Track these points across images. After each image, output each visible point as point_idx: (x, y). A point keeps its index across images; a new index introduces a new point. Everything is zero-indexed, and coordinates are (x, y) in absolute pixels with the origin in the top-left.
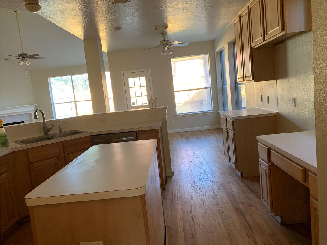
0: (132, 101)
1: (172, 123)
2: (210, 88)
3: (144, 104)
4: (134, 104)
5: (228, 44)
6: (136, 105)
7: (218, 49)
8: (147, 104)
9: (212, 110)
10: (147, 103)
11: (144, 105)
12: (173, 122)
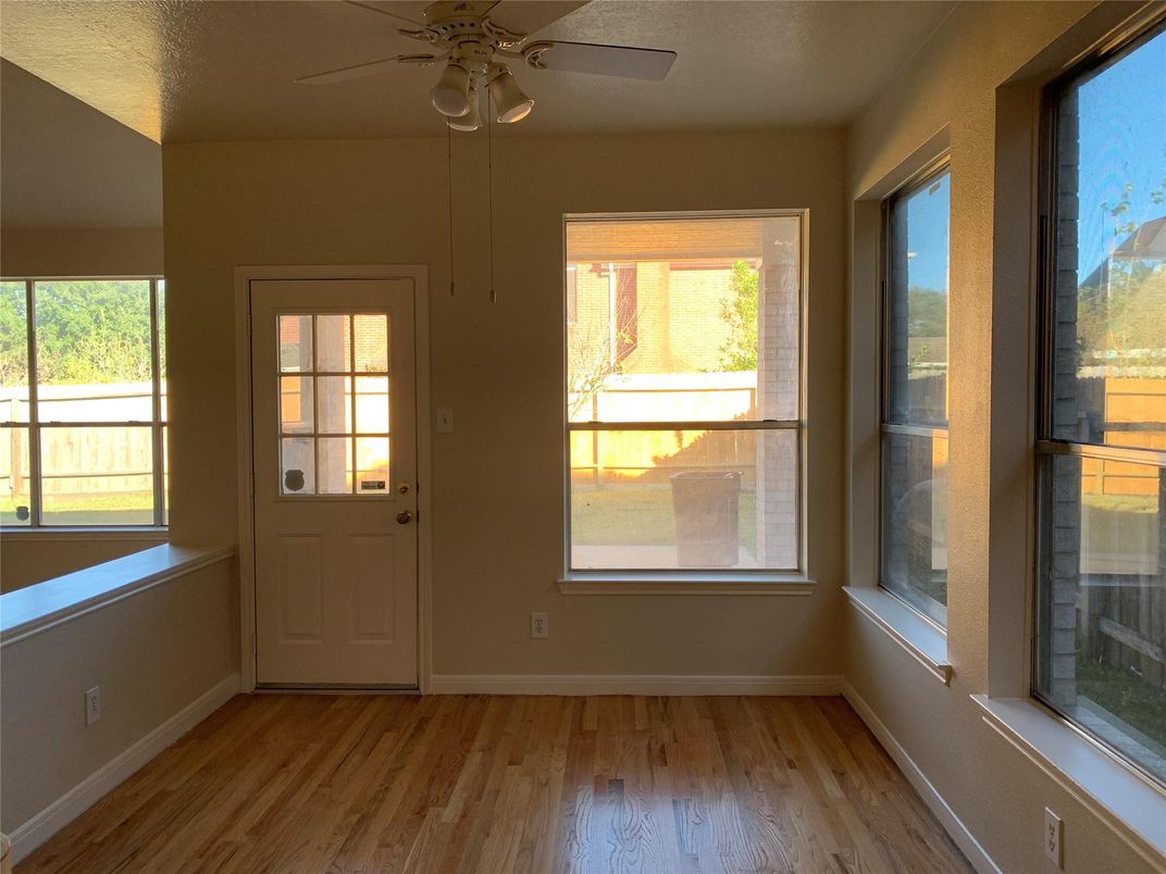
0: (288, 464)
1: (535, 625)
2: (799, 425)
3: (366, 485)
4: (296, 479)
5: (998, 90)
6: (308, 488)
7: (870, 182)
8: (386, 491)
9: (799, 571)
10: (381, 485)
11: (360, 491)
12: (539, 621)
